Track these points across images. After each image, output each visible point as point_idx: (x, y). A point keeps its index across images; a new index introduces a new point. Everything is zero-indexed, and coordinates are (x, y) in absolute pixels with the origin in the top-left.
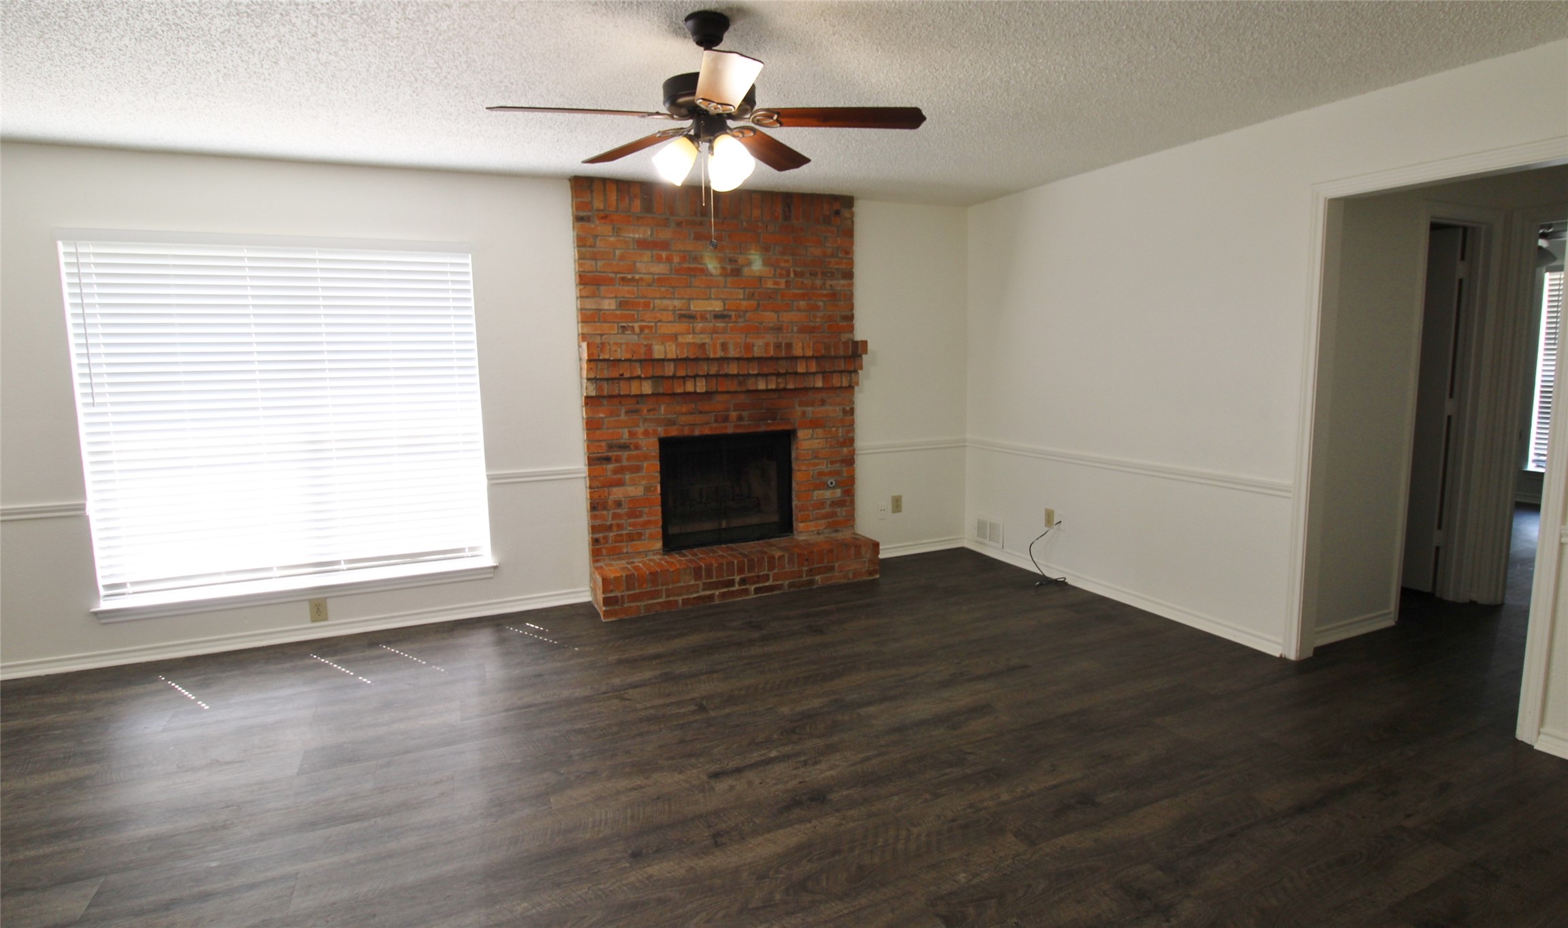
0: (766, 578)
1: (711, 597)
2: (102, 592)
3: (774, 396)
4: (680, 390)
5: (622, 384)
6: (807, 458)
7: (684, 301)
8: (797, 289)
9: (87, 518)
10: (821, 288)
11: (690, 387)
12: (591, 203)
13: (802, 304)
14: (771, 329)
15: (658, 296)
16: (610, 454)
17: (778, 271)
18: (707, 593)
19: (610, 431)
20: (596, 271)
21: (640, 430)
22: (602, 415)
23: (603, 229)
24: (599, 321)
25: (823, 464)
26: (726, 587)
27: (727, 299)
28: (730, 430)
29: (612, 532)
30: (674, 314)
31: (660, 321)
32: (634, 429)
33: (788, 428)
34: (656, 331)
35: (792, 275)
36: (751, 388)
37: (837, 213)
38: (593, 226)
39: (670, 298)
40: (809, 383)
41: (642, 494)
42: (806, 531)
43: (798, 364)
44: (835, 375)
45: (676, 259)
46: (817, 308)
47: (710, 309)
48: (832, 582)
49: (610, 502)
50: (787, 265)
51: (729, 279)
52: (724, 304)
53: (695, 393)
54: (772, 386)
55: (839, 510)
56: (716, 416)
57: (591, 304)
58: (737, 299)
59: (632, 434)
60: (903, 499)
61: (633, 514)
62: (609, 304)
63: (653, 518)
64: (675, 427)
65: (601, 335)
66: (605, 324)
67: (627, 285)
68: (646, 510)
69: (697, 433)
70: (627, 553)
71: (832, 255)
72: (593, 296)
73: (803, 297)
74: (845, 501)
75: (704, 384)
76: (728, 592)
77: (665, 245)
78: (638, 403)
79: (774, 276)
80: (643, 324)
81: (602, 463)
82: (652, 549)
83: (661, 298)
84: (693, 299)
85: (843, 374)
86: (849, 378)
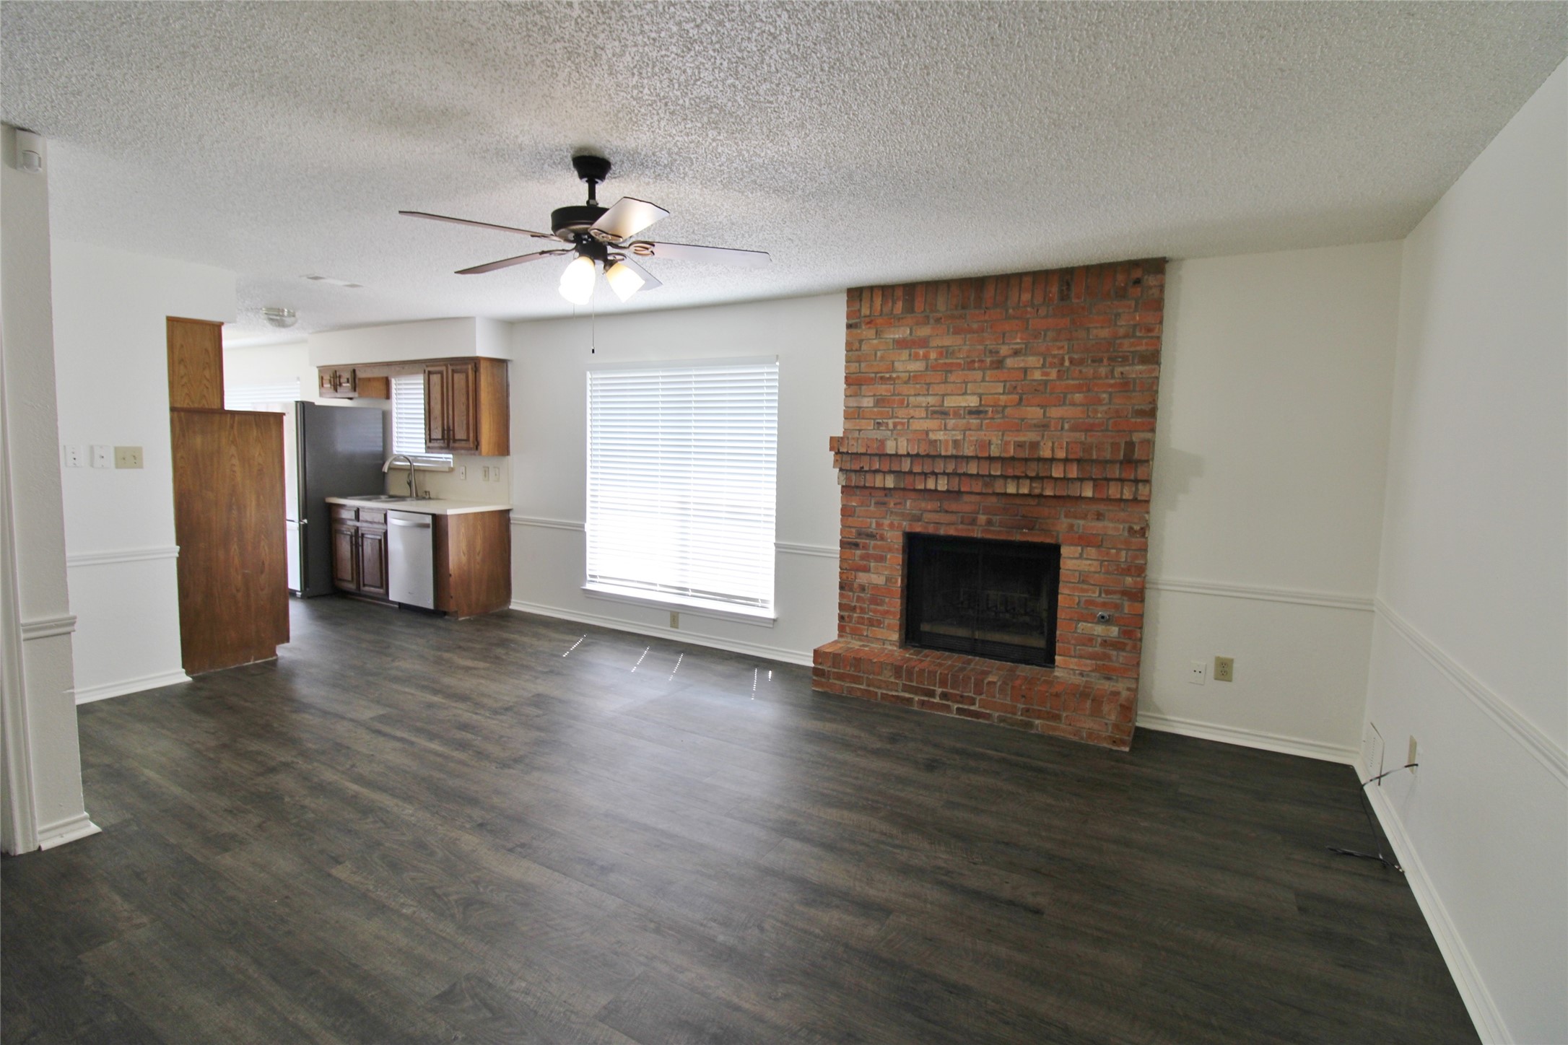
0: (972, 702)
1: (910, 701)
2: (589, 578)
3: (1032, 502)
4: (921, 487)
5: (869, 476)
6: (1072, 581)
7: (937, 397)
8: (1073, 379)
9: (585, 533)
10: (1107, 377)
11: (931, 484)
12: (859, 311)
13: (1078, 397)
14: (1035, 426)
15: (913, 393)
16: (858, 540)
17: (1049, 360)
18: (907, 695)
19: (860, 519)
20: (860, 372)
21: (887, 522)
22: (854, 504)
23: (867, 332)
24: (858, 418)
25: (1094, 592)
26: (926, 695)
27: (983, 394)
28: (977, 534)
29: (855, 612)
30: (927, 410)
31: (912, 417)
32: (881, 521)
33: (1049, 540)
34: (908, 427)
35: (1067, 363)
36: (998, 491)
37: (1137, 282)
38: (859, 331)
39: (924, 395)
40: (1074, 490)
41: (884, 583)
42: (1067, 669)
43: (1053, 466)
44: (1112, 483)
45: (933, 355)
46: (1099, 402)
47: (964, 404)
48: (1057, 733)
49: (856, 586)
50: (1061, 352)
51: (988, 373)
52: (981, 400)
53: (936, 490)
54: (1025, 490)
55: (1114, 653)
56: (962, 517)
57: (853, 402)
58: (996, 394)
59: (879, 525)
60: (1235, 665)
61: (874, 601)
62: (867, 402)
63: (892, 609)
64: (920, 523)
65: (860, 430)
66: (863, 421)
67: (886, 384)
68: (887, 600)
69: (942, 532)
70: (867, 636)
71: (1126, 336)
72: (855, 395)
73: (1079, 389)
74: (1125, 644)
75: (946, 482)
76: (928, 701)
77: (924, 343)
78: (886, 495)
79: (1043, 366)
80: (897, 420)
81: (850, 548)
82: (890, 639)
83: (915, 395)
84: (948, 395)
85: (1126, 483)
86: (1134, 489)
